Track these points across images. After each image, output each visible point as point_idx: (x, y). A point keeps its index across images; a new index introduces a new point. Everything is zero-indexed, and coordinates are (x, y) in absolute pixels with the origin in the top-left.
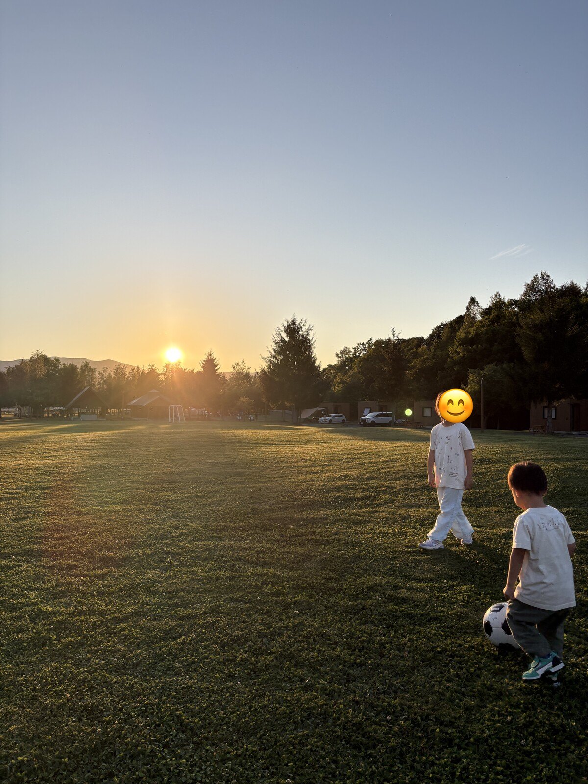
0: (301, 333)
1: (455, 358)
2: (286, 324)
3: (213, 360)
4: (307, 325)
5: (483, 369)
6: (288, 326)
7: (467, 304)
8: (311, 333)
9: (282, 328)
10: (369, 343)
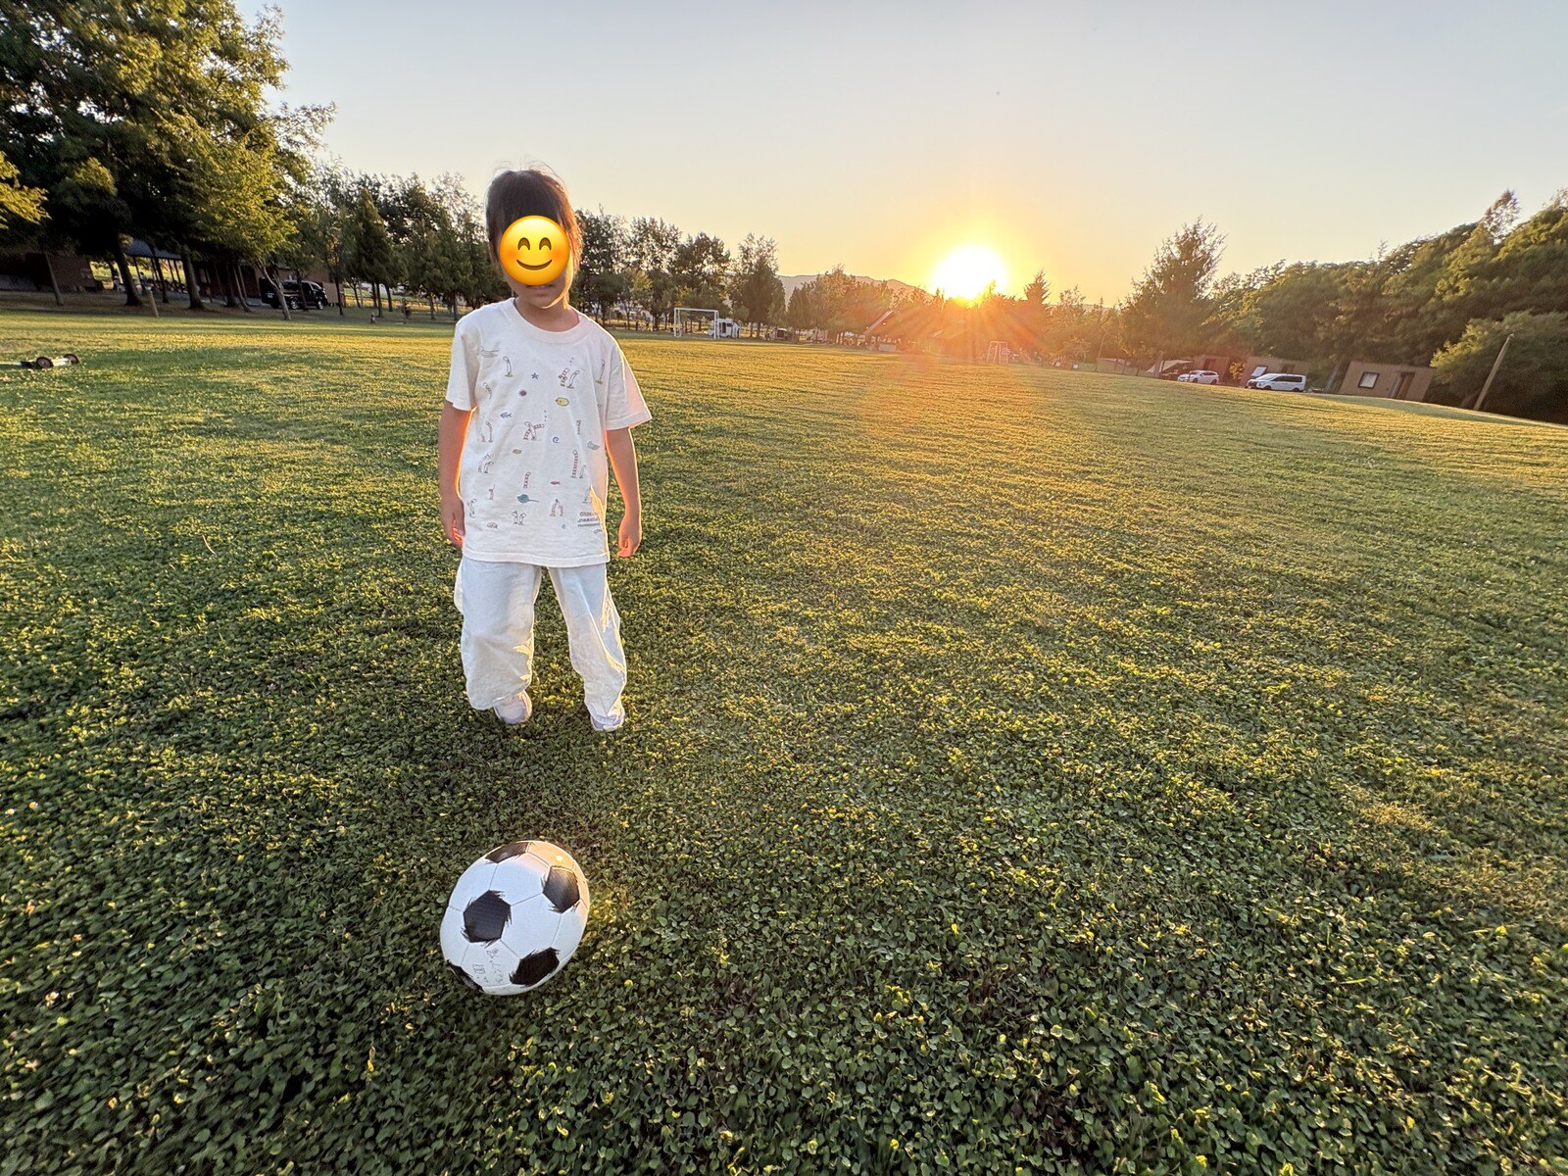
0: (1201, 247)
1: (1447, 298)
2: (1182, 233)
3: (1042, 284)
4: (1216, 235)
5: (1501, 320)
6: (1186, 237)
7: (1492, 204)
8: (1219, 248)
9: (1174, 240)
10: (1276, 268)
